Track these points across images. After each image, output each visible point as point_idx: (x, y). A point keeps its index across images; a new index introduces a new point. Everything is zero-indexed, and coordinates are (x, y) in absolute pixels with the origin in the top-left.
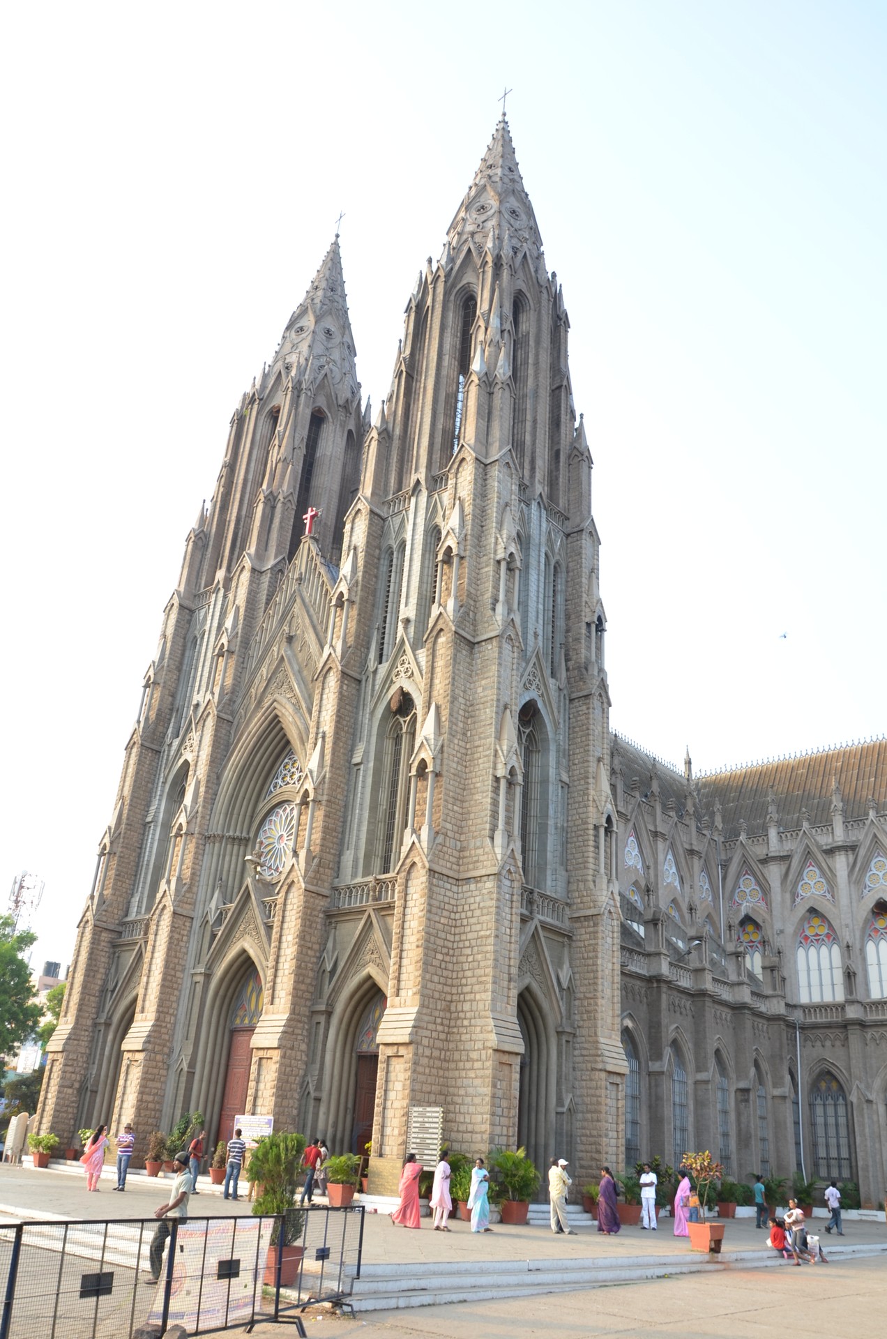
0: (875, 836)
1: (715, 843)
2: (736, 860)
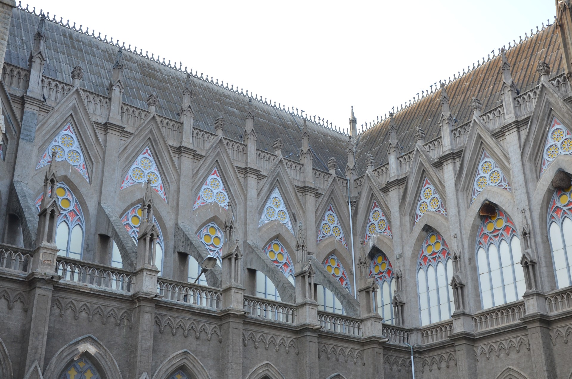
0: (479, 137)
1: (346, 182)
2: (364, 194)
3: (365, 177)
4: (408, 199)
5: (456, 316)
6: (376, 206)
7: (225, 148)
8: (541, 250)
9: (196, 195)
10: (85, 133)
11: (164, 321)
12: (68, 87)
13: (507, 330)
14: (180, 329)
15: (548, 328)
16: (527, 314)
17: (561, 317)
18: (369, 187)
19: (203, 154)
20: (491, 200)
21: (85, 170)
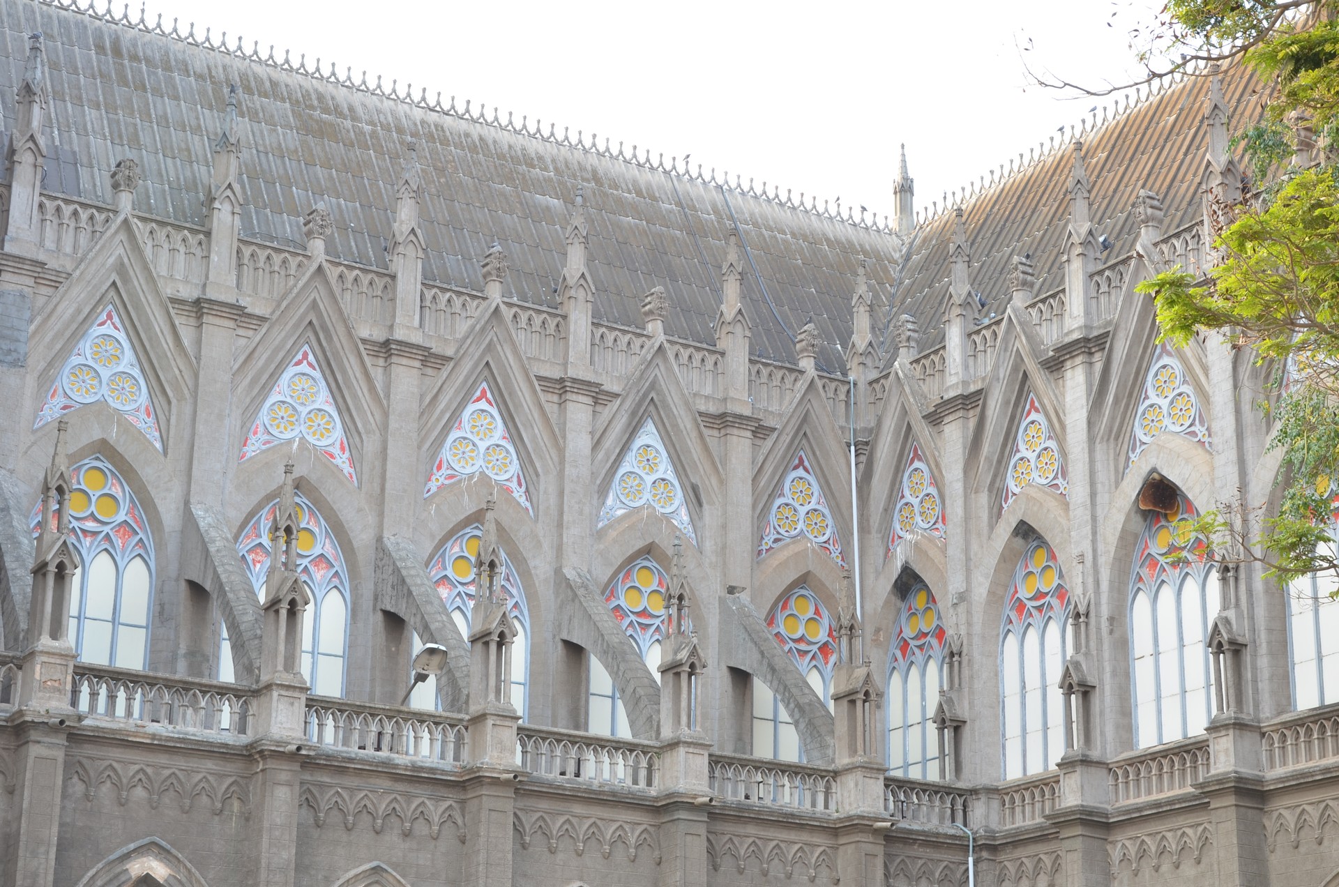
1: (846, 387)
2: (889, 424)
3: (892, 376)
4: (986, 449)
5: (1067, 764)
6: (917, 456)
7: (507, 330)
8: (1261, 612)
9: (432, 460)
10: (149, 327)
11: (325, 800)
12: (103, 216)
13: (1177, 806)
14: (365, 816)
15: (1261, 809)
16: (1213, 772)
17: (1287, 784)
18: (900, 405)
19: (450, 352)
20: (1164, 473)
21: (151, 420)
